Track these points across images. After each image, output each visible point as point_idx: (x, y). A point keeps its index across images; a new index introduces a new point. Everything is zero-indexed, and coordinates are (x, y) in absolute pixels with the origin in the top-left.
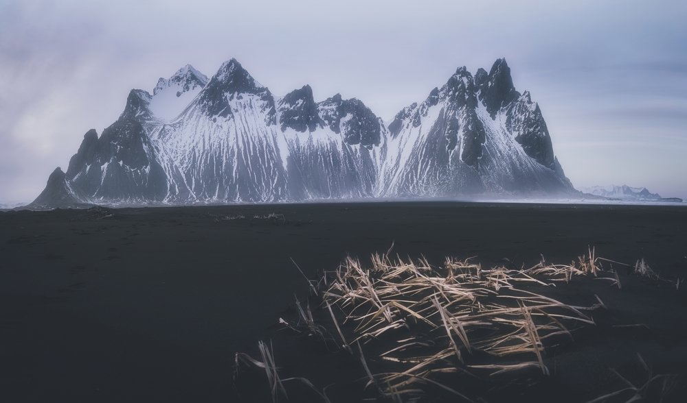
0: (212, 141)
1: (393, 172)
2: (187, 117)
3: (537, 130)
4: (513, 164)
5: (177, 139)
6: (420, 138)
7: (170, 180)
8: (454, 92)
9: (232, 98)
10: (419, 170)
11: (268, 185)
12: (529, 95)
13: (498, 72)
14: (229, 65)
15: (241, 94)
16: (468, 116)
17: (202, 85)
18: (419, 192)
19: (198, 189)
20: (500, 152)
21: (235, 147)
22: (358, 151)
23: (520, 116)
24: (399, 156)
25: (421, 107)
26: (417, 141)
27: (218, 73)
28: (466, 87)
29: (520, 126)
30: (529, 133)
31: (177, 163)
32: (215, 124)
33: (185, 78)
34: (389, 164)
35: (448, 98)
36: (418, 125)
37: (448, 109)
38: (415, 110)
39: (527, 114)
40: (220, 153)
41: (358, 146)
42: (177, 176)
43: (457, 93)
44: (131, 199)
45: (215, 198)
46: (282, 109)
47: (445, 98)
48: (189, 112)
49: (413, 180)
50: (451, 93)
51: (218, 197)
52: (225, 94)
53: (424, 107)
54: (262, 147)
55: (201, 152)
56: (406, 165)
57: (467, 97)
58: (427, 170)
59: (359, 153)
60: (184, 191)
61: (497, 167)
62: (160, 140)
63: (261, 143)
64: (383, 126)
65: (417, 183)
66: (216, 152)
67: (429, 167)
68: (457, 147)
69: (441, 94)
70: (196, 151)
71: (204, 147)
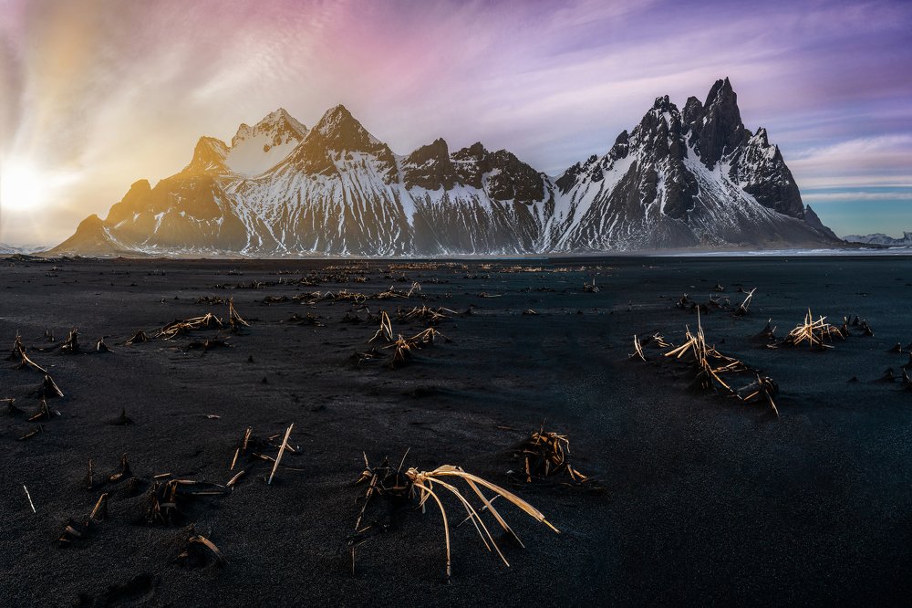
0: (310, 197)
1: (565, 227)
2: (277, 173)
3: (776, 178)
4: (739, 215)
5: (262, 193)
6: (603, 192)
7: (251, 232)
8: (652, 136)
9: (338, 158)
10: (602, 225)
11: (386, 240)
12: (765, 135)
13: (718, 100)
14: (335, 113)
15: (351, 153)
16: (672, 168)
17: (299, 138)
18: (602, 247)
19: (289, 242)
20: (721, 203)
21: (342, 203)
22: (511, 206)
23: (750, 165)
24: (573, 211)
25: (603, 161)
26: (599, 195)
27: (320, 124)
28: (670, 127)
29: (750, 176)
30: (764, 182)
31: (262, 216)
32: (314, 183)
33: (276, 127)
34: (558, 219)
35: (642, 146)
36: (599, 180)
37: (642, 162)
38: (595, 164)
39: (762, 163)
40: (321, 208)
41: (511, 202)
42: (261, 228)
43: (656, 138)
44: (196, 248)
45: (313, 250)
46: (406, 169)
47: (637, 146)
48: (280, 169)
49: (592, 236)
50: (647, 138)
51: (318, 249)
52: (330, 152)
53: (607, 160)
54: (379, 204)
55: (295, 207)
56: (582, 220)
57: (670, 143)
58: (614, 224)
59: (512, 208)
60: (270, 243)
61: (715, 220)
62: (239, 194)
63: (377, 200)
64: (548, 181)
65: (599, 238)
66: (315, 208)
67: (616, 221)
68: (656, 200)
69: (633, 141)
70: (288, 205)
71: (299, 202)
